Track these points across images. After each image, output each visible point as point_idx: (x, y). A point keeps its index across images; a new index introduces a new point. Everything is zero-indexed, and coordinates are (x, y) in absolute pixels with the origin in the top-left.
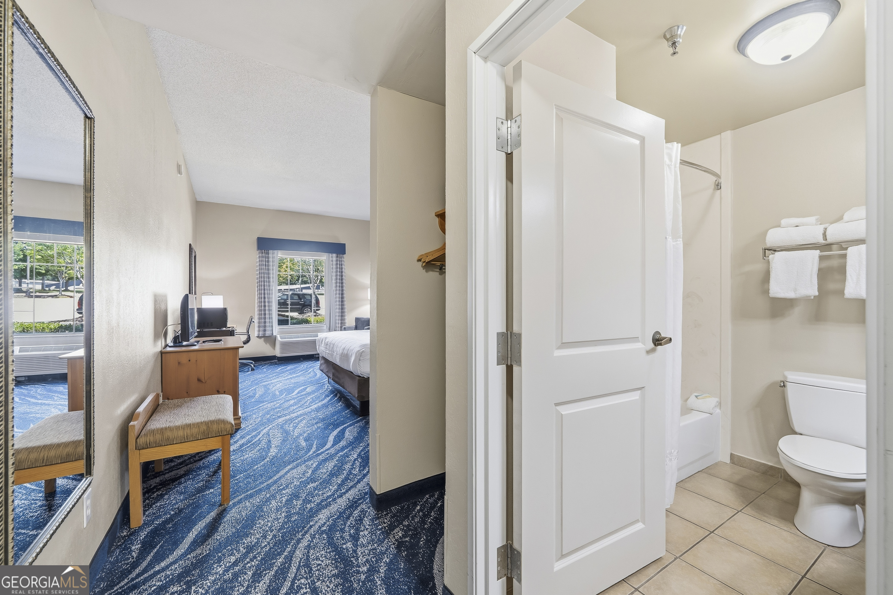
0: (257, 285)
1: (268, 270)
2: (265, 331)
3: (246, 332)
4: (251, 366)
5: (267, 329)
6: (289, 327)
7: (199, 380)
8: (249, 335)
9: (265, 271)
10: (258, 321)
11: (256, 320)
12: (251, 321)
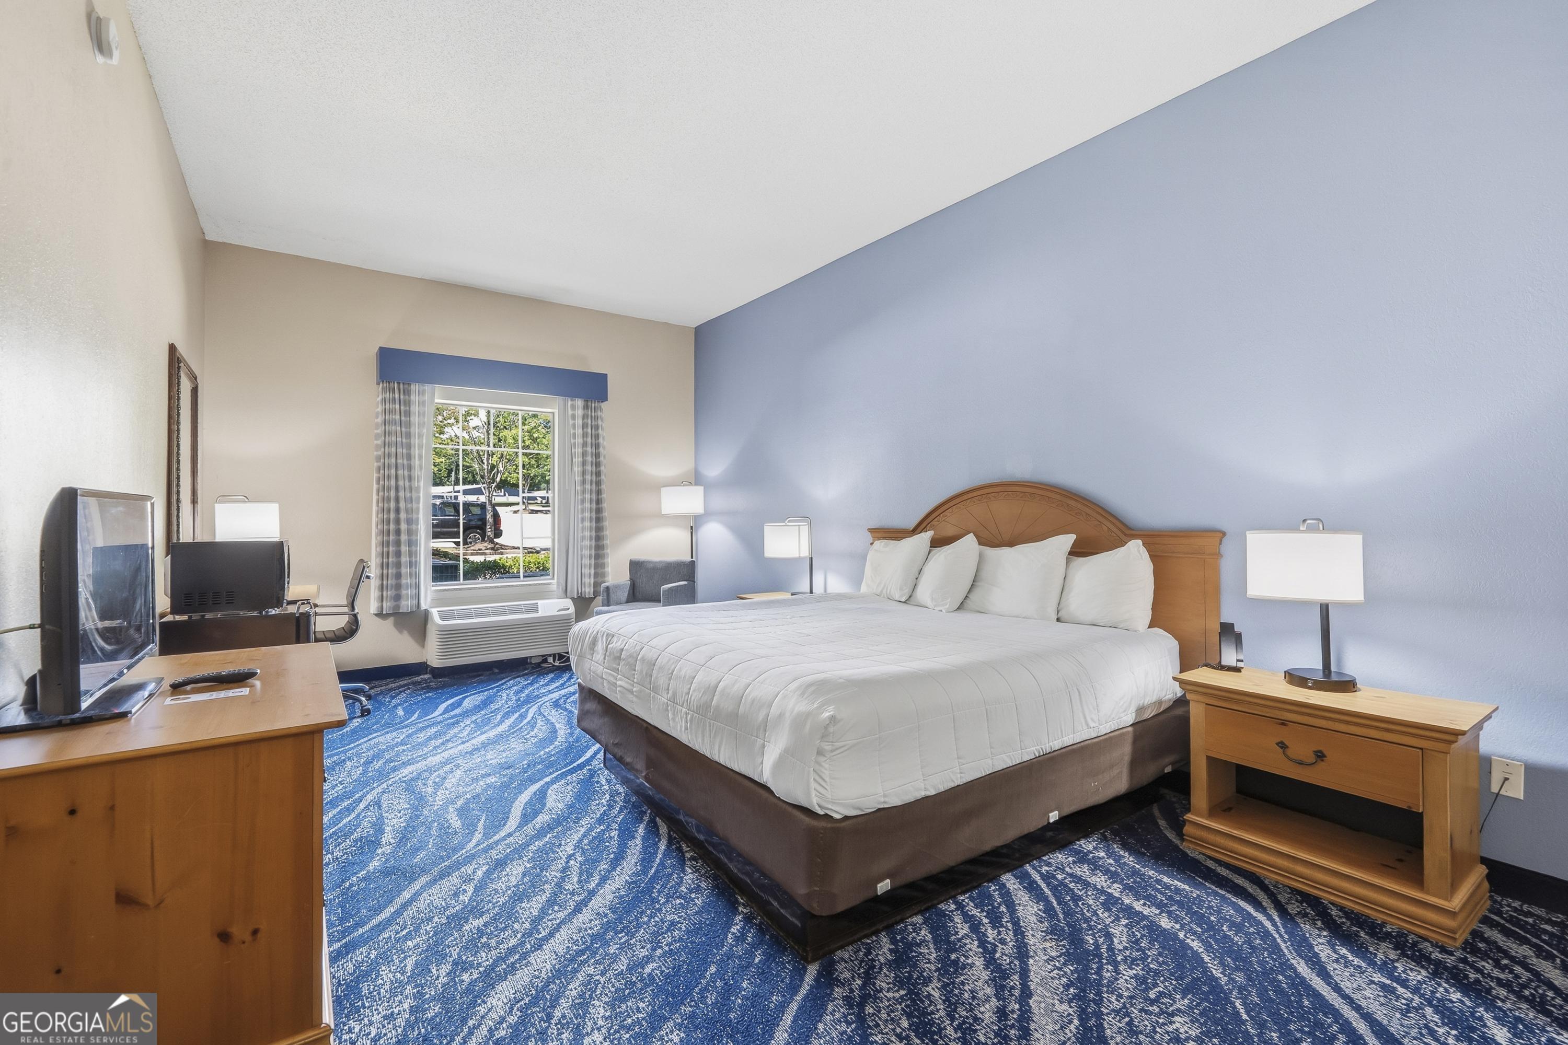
0: (375, 475)
1: (409, 435)
2: (398, 598)
3: (345, 603)
4: (360, 702)
5: (404, 592)
6: (462, 584)
7: (125, 899)
8: (355, 616)
9: (399, 439)
10: (379, 572)
11: (373, 571)
12: (360, 576)
